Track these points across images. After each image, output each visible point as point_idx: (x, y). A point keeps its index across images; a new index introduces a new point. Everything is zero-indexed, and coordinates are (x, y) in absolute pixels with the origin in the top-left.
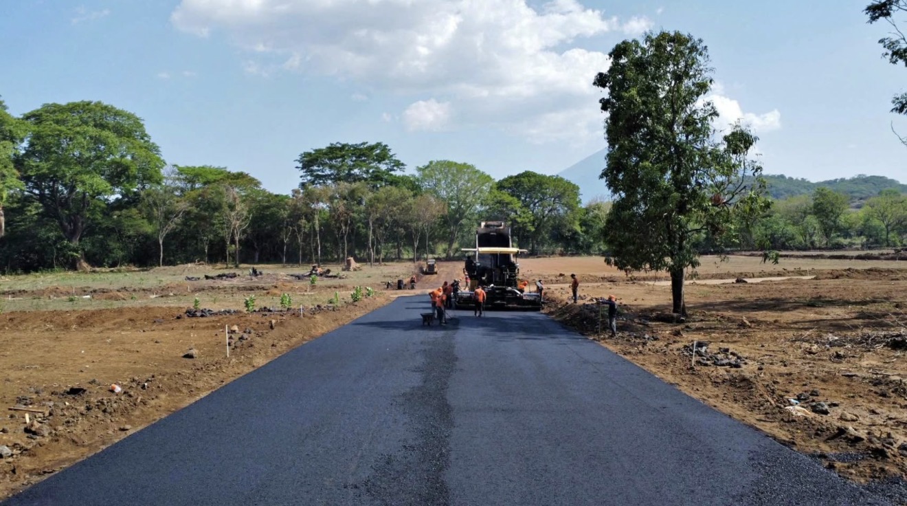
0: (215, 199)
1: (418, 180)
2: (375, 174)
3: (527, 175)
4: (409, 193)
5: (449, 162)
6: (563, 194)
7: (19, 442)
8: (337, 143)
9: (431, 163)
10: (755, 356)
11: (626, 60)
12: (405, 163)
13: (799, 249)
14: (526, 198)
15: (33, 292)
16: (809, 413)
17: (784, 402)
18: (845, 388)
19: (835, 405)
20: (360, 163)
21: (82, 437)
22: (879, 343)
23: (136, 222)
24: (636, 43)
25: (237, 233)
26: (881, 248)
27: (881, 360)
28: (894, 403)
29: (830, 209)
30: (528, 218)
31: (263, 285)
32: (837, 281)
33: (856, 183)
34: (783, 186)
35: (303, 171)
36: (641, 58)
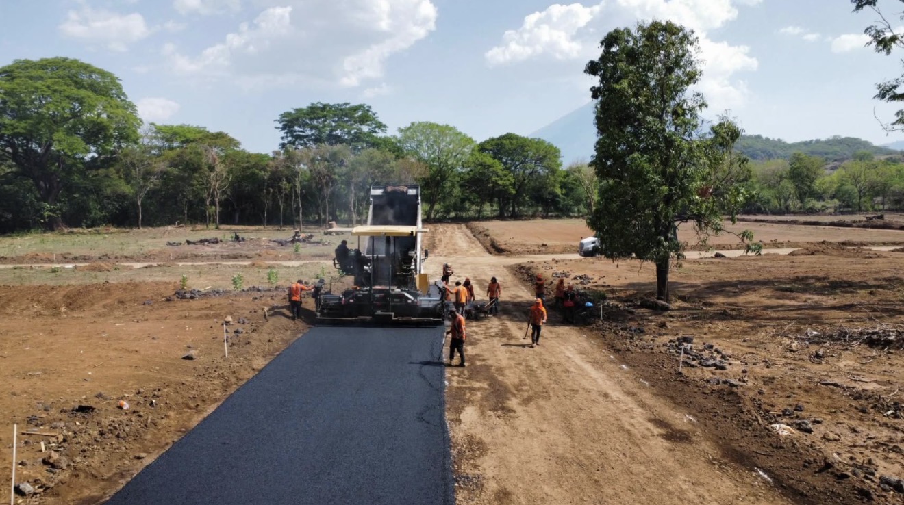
0: (194, 159)
1: (399, 141)
2: (358, 135)
3: (509, 137)
4: (390, 156)
5: (430, 124)
6: (545, 157)
7: (39, 477)
8: (318, 103)
9: (413, 124)
10: (738, 354)
11: (618, 48)
12: (387, 125)
13: (774, 213)
14: (507, 160)
15: (12, 258)
16: (794, 432)
17: (771, 418)
18: (827, 402)
19: (819, 422)
20: (342, 124)
21: (101, 470)
22: (856, 339)
23: (114, 183)
24: (628, 32)
25: (217, 194)
26: (852, 213)
27: (858, 361)
28: (874, 420)
29: (805, 174)
30: (509, 180)
31: (247, 253)
32: (813, 258)
33: (830, 145)
34: (759, 146)
35: (283, 132)
36: (633, 48)
